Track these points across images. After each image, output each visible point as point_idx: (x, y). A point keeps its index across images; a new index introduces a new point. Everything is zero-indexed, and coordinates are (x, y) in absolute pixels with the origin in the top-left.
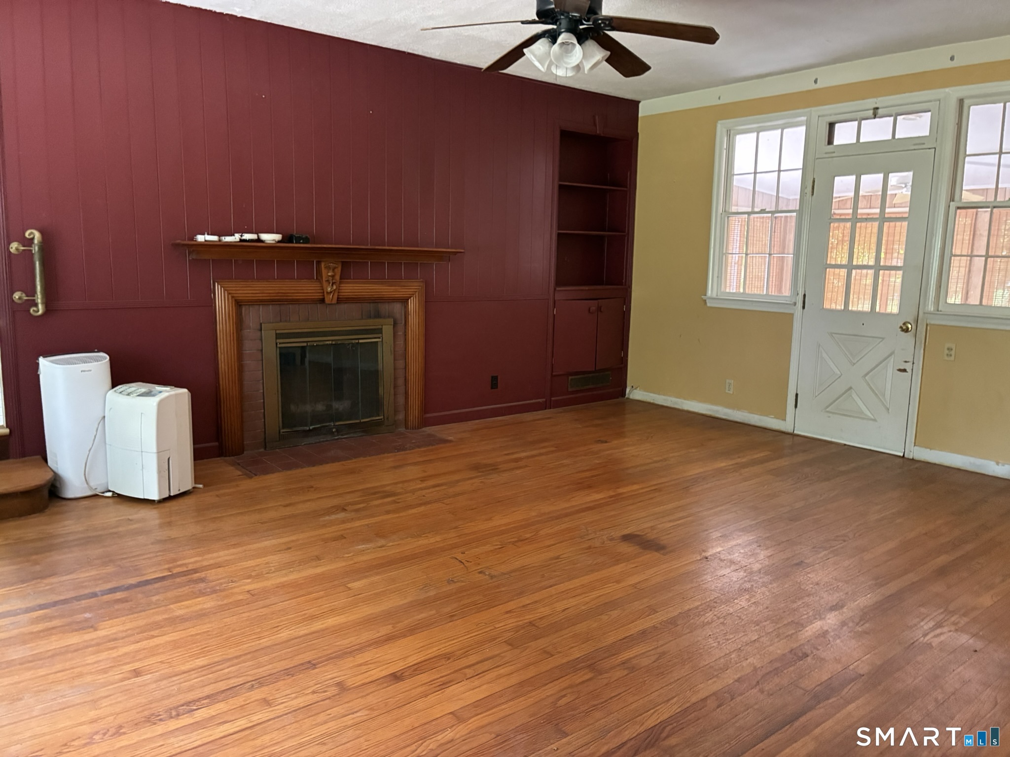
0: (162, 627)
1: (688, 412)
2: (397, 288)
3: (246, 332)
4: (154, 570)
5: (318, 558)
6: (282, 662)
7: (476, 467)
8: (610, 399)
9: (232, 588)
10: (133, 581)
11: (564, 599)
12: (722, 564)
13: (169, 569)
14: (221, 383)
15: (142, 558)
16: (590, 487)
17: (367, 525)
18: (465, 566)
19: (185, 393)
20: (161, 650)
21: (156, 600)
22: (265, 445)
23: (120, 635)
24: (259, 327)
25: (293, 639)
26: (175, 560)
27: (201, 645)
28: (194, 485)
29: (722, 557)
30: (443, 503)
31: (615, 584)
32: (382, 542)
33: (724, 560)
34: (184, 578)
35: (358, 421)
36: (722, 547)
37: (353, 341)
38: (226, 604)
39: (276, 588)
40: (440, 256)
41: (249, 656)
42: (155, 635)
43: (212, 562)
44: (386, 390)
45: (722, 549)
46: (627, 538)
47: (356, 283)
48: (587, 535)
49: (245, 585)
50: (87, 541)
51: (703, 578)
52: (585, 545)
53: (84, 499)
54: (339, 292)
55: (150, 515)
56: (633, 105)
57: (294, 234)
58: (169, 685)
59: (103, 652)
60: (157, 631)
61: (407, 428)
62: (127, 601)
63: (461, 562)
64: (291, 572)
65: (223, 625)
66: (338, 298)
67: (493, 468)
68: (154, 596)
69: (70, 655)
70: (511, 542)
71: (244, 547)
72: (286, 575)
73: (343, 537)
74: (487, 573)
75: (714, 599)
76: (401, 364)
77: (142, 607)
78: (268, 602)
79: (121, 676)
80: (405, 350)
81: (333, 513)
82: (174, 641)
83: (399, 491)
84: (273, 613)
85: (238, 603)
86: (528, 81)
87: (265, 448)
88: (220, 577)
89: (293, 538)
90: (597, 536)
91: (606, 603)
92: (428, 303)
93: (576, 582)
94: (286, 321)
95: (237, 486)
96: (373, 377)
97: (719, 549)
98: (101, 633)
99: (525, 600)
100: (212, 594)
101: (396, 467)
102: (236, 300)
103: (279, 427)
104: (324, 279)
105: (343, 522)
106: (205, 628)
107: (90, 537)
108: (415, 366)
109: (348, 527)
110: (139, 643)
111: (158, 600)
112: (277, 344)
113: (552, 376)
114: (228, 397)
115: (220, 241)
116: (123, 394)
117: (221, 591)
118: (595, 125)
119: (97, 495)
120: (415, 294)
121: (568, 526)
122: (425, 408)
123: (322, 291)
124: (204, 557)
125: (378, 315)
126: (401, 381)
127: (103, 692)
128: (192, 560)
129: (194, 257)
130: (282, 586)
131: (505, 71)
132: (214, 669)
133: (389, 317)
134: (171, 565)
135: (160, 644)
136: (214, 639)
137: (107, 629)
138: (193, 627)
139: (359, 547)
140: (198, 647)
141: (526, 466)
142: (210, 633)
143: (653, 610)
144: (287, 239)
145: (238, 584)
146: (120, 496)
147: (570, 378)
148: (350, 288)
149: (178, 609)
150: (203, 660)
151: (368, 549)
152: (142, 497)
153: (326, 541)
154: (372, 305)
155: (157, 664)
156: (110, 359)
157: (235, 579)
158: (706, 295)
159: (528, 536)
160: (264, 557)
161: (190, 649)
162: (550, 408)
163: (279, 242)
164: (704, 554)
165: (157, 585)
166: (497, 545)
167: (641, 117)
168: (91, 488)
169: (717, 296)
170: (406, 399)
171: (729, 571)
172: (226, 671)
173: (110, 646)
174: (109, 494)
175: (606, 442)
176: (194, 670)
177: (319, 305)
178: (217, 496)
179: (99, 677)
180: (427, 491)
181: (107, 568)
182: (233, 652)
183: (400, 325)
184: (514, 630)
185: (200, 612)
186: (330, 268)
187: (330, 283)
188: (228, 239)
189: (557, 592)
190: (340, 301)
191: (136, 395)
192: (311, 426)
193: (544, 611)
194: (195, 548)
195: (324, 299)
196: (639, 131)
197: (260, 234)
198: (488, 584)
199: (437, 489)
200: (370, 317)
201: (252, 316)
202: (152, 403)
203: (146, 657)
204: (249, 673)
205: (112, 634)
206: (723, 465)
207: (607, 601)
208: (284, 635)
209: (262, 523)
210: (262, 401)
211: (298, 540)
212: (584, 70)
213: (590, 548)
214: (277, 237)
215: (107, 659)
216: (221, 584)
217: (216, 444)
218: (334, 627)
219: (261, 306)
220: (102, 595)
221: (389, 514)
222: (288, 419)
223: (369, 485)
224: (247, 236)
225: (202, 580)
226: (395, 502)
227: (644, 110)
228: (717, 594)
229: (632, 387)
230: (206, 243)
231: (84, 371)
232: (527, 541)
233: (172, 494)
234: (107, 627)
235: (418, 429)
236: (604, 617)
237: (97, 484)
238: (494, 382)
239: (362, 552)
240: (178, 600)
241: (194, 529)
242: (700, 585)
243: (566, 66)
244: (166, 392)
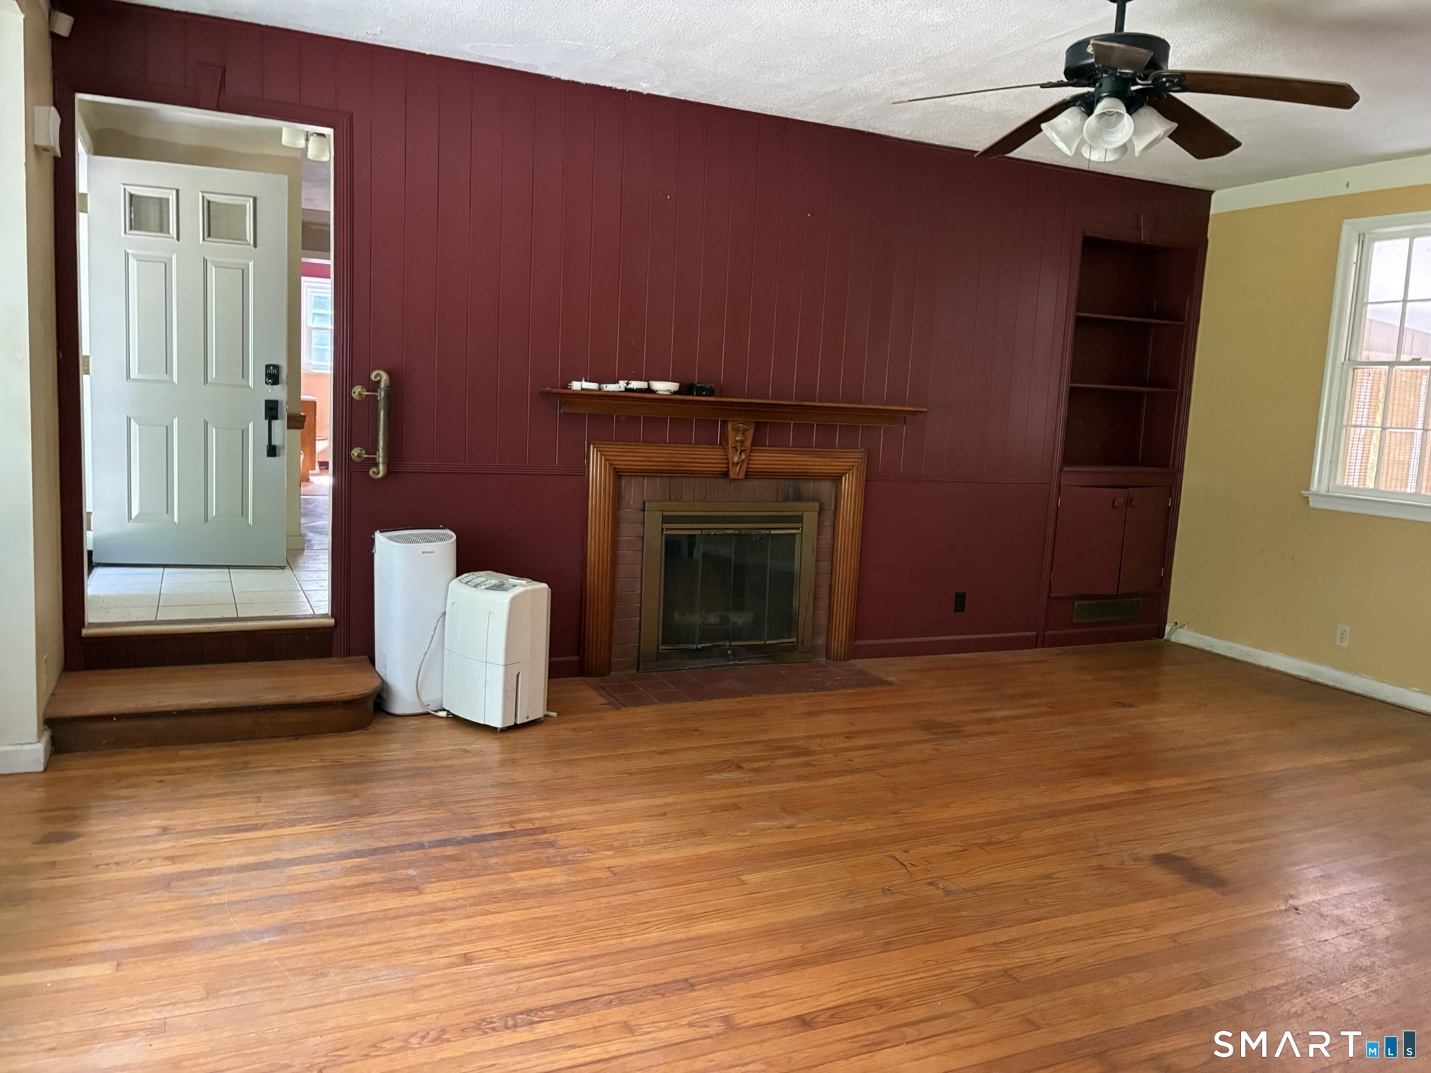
0: (499, 901)
1: (1268, 670)
2: (827, 460)
3: (624, 513)
4: (492, 822)
5: (701, 833)
6: (650, 974)
7: (929, 726)
8: (1136, 640)
9: (589, 860)
10: (467, 833)
11: (1058, 943)
12: (1323, 922)
13: (511, 824)
14: (588, 577)
15: (478, 804)
16: (1102, 773)
17: (770, 793)
18: (909, 871)
19: (542, 589)
20: (497, 933)
21: (494, 863)
22: (639, 665)
23: (450, 904)
24: (640, 506)
25: (664, 944)
26: (518, 812)
27: (549, 934)
28: (546, 713)
29: (1324, 910)
30: (879, 774)
31: (1141, 930)
32: (789, 821)
33: (1327, 916)
34: (528, 838)
35: (763, 643)
36: (1323, 894)
37: (763, 532)
38: (579, 882)
39: (645, 868)
40: (892, 416)
41: (605, 959)
42: (492, 910)
43: (564, 820)
44: (802, 600)
45: (1324, 898)
46: (1163, 860)
47: (771, 452)
48: (1097, 847)
49: (604, 859)
50: (415, 774)
51: (1290, 941)
52: (1095, 863)
53: (413, 717)
54: (748, 464)
55: (491, 747)
56: (1203, 197)
57: (695, 383)
58: (506, 982)
59: (427, 924)
60: (495, 906)
61: (828, 657)
62: (459, 860)
63: (903, 864)
64: (665, 847)
65: (575, 910)
66: (746, 471)
67: (953, 730)
68: (491, 857)
69: (388, 923)
70: (976, 844)
71: (606, 806)
72: (659, 852)
73: (736, 807)
74: (941, 887)
75: (1306, 978)
76: (825, 565)
77: (476, 870)
78: (633, 886)
79: (448, 960)
80: (833, 548)
81: (723, 770)
82: (514, 922)
83: (814, 749)
84: (640, 903)
85: (595, 883)
86: (1039, 166)
87: (638, 669)
88: (574, 843)
89: (670, 800)
90: (1111, 851)
91: (1126, 959)
92: (869, 482)
93: (1076, 920)
94: (676, 500)
95: (600, 718)
96: (787, 581)
97: (1318, 897)
98: (428, 898)
99: (999, 935)
100: (563, 865)
101: (811, 714)
102: (614, 469)
103: (658, 643)
104: (730, 444)
105: (738, 784)
106: (550, 910)
107: (418, 768)
108: (846, 570)
109: (744, 793)
110: (472, 919)
111: (497, 863)
112: (662, 530)
113: (1049, 597)
114: (596, 598)
115: (600, 389)
116: (469, 585)
117: (574, 862)
118: (1138, 228)
119: (429, 714)
120: (853, 469)
121: (1066, 830)
122: (857, 631)
123: (726, 461)
124: (555, 813)
125: (798, 497)
126: (824, 591)
127: (424, 979)
128: (540, 815)
129: (566, 410)
130: (654, 866)
131: (1012, 155)
132: (563, 969)
133: (813, 500)
134: (513, 818)
135: (498, 925)
136: (563, 928)
137: (435, 894)
138: (538, 907)
139: (759, 824)
140: (543, 935)
141: (1004, 732)
142: (558, 918)
143: (1204, 982)
144: (686, 389)
145: (595, 856)
146: (455, 718)
147: (1076, 603)
148: (765, 459)
149: (521, 880)
150: (550, 955)
151: (771, 829)
152: (483, 723)
153: (713, 809)
154: (791, 483)
155: (492, 951)
156: (457, 539)
157: (593, 848)
158: (1308, 490)
159: (1003, 837)
160: (631, 822)
161: (533, 936)
162: (1043, 647)
163: (675, 393)
164: (1291, 902)
165: (496, 843)
166: (958, 846)
167: (1214, 215)
168: (422, 703)
169: (1328, 492)
170: (829, 618)
171: (1335, 935)
172: (578, 974)
173: (437, 918)
174: (443, 714)
175: (1131, 706)
176: (537, 966)
177: (720, 480)
178: (575, 730)
179: (421, 958)
180: (855, 753)
181: (438, 812)
182: (587, 949)
183: (828, 511)
184: (980, 978)
185: (548, 888)
186: (739, 432)
187: (737, 450)
188: (611, 387)
189: (1048, 930)
190: (748, 475)
191: (485, 587)
192: (699, 644)
193: (1029, 956)
194: (545, 799)
195: (728, 471)
196: (1209, 236)
197: (650, 382)
198: (942, 903)
199: (870, 752)
200: (787, 499)
201: (634, 492)
202: (503, 599)
203: (478, 939)
204: (606, 982)
205: (440, 901)
206: (1327, 760)
207: (1128, 956)
208: (654, 936)
209: (630, 774)
210: (639, 605)
211: (675, 804)
212: (1134, 151)
213: (1101, 867)
214: (672, 386)
215: (432, 935)
216: (575, 853)
217: (576, 658)
218: (720, 934)
219: (646, 478)
220: (430, 847)
221: (800, 780)
222: (671, 632)
223: (773, 736)
224: (635, 385)
225: (551, 844)
226: (809, 764)
227: (1217, 206)
228: (1314, 970)
229: (1176, 623)
230: (584, 392)
231: (426, 552)
232: (1002, 845)
233: (518, 722)
234: (435, 891)
235: (844, 660)
236: (1123, 981)
237: (430, 699)
238: (960, 601)
239: (763, 832)
240: (520, 867)
241: (543, 773)
242: (1284, 951)
243: (1106, 146)
244: (521, 586)
